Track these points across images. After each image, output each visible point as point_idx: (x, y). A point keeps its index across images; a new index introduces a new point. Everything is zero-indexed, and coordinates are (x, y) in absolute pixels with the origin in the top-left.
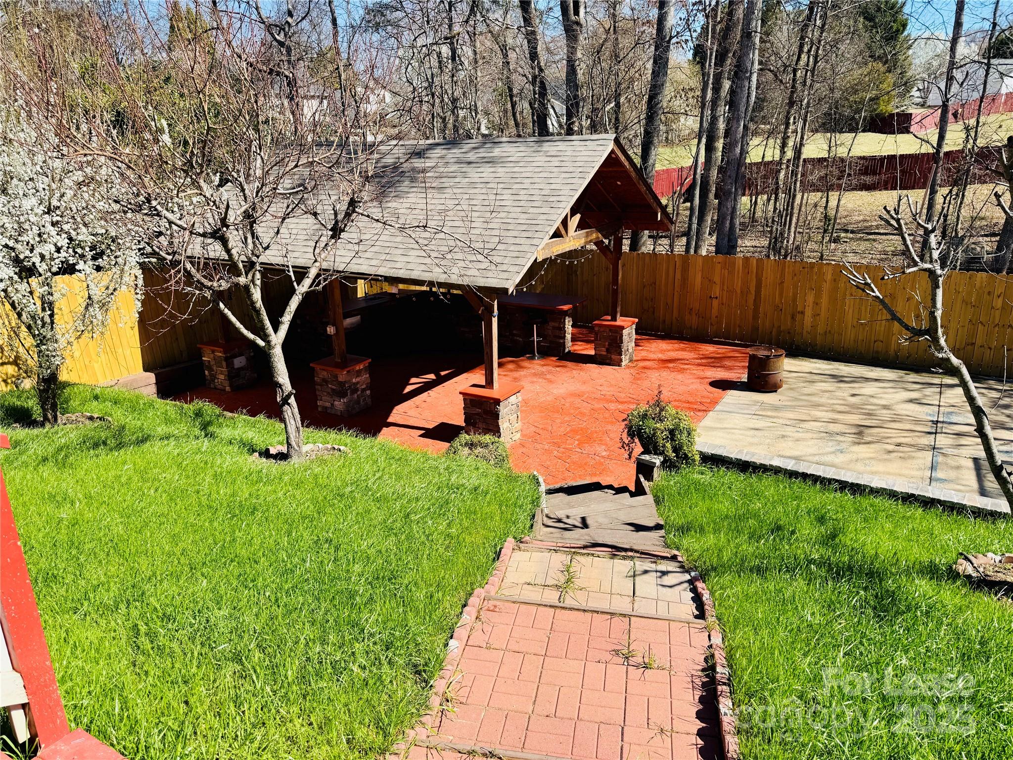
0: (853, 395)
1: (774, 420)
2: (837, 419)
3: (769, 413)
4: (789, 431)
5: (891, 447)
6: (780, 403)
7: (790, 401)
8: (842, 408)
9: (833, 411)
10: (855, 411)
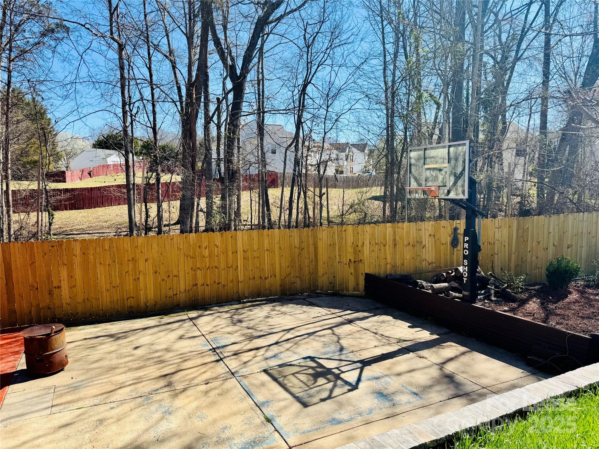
0: (136, 348)
1: (79, 404)
2: (140, 378)
3: (69, 398)
4: (103, 411)
5: (204, 387)
6: (74, 380)
7: (83, 374)
8: (136, 365)
9: (130, 370)
10: (148, 363)
